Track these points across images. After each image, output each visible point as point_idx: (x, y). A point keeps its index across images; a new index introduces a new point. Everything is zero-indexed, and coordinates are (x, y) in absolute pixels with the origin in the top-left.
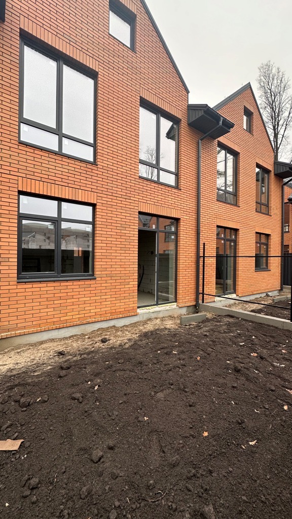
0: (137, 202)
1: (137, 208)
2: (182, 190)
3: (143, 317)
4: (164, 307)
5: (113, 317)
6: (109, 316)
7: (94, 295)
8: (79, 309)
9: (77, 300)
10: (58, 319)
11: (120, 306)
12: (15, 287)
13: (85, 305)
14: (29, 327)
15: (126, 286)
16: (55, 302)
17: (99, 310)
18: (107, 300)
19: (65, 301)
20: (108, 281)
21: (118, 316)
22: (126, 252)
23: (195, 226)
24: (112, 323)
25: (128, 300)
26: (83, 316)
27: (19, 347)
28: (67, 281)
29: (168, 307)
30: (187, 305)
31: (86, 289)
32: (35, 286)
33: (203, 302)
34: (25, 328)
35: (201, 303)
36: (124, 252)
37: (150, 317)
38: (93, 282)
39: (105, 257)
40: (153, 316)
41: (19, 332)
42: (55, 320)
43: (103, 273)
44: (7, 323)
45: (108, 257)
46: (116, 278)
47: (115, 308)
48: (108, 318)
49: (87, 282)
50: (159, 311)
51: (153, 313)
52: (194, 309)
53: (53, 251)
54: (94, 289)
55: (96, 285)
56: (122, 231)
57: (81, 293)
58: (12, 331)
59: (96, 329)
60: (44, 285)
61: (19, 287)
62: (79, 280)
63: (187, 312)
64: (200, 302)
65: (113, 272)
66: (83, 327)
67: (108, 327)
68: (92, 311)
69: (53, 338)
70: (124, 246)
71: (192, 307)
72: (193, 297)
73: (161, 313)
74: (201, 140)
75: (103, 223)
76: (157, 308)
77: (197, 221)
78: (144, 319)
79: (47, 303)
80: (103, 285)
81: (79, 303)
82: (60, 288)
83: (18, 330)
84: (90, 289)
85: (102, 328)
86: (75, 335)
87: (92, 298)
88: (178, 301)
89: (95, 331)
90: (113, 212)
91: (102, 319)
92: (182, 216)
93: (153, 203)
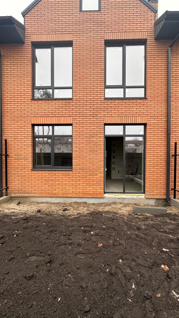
0: (103, 117)
1: (103, 121)
2: (148, 99)
3: (109, 201)
4: (131, 196)
5: (84, 196)
6: (81, 195)
7: (72, 180)
8: (62, 188)
9: (61, 182)
10: (51, 192)
11: (90, 189)
12: (31, 172)
13: (66, 186)
14: (37, 193)
15: (94, 177)
16: (49, 182)
17: (75, 190)
18: (80, 184)
19: (54, 182)
20: (81, 173)
21: (88, 196)
22: (94, 153)
23: (165, 127)
24: (84, 200)
25: (96, 187)
26: (65, 192)
27: (33, 202)
28: (55, 171)
29: (136, 196)
30: (157, 197)
31: (66, 176)
32: (39, 172)
33: (175, 198)
34: (35, 193)
35: (173, 199)
36: (92, 153)
37: (115, 201)
38: (70, 172)
39: (78, 157)
40: (118, 201)
41: (32, 195)
42: (49, 192)
43: (77, 167)
44: (27, 190)
45: (80, 157)
46: (86, 171)
47: (86, 190)
48: (80, 196)
49: (67, 172)
50: (125, 198)
51: (118, 198)
52: (165, 203)
53: (50, 154)
54: (71, 176)
55: (72, 175)
56: (91, 139)
57: (63, 178)
58: (30, 194)
59: (73, 202)
60: (43, 172)
61: (32, 172)
62: (62, 171)
63: (155, 203)
64: (172, 197)
65: (84, 167)
66: (65, 199)
67: (81, 202)
68: (70, 190)
69: (48, 201)
70: (92, 149)
71: (162, 200)
72: (164, 191)
73: (127, 200)
74: (171, 47)
75: (77, 135)
76: (124, 196)
77: (166, 123)
78: (110, 202)
79: (45, 182)
80: (77, 175)
81: (62, 184)
82: (52, 174)
83: (32, 194)
84: (69, 176)
85: (77, 202)
86: (60, 203)
87: (70, 182)
88: (146, 193)
89: (72, 203)
90: (84, 127)
91: (77, 196)
92: (148, 121)
93: (118, 115)
